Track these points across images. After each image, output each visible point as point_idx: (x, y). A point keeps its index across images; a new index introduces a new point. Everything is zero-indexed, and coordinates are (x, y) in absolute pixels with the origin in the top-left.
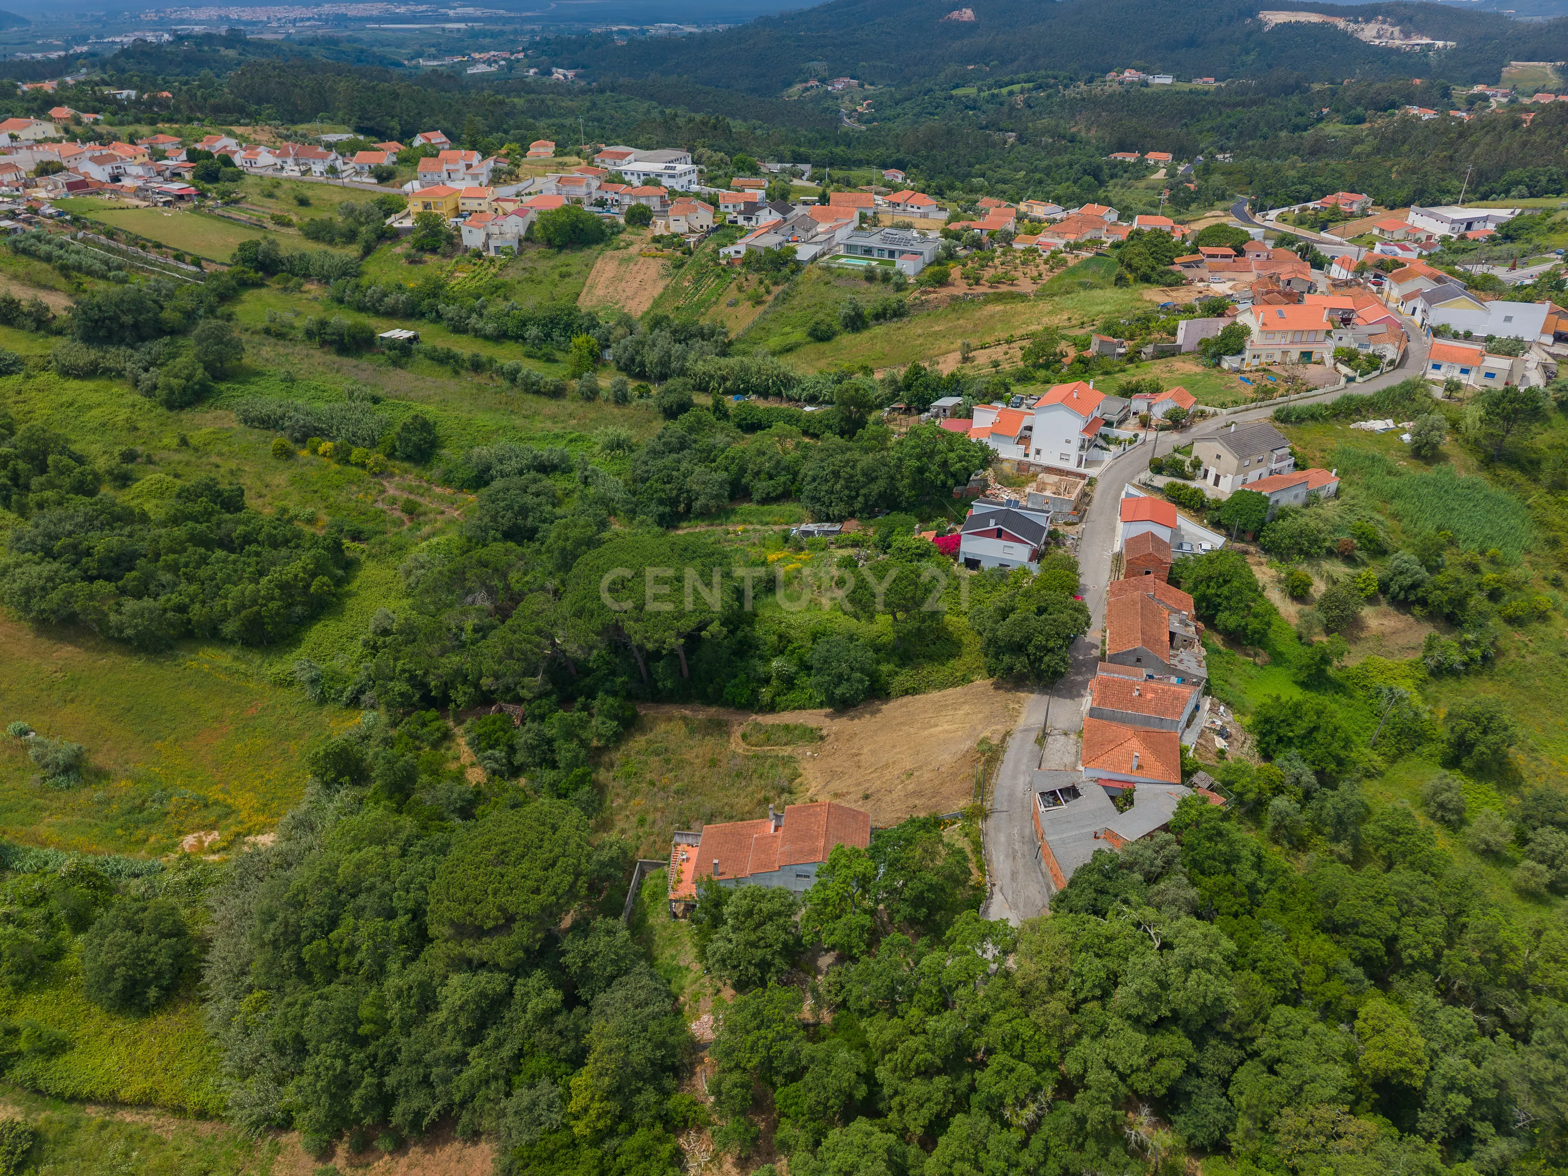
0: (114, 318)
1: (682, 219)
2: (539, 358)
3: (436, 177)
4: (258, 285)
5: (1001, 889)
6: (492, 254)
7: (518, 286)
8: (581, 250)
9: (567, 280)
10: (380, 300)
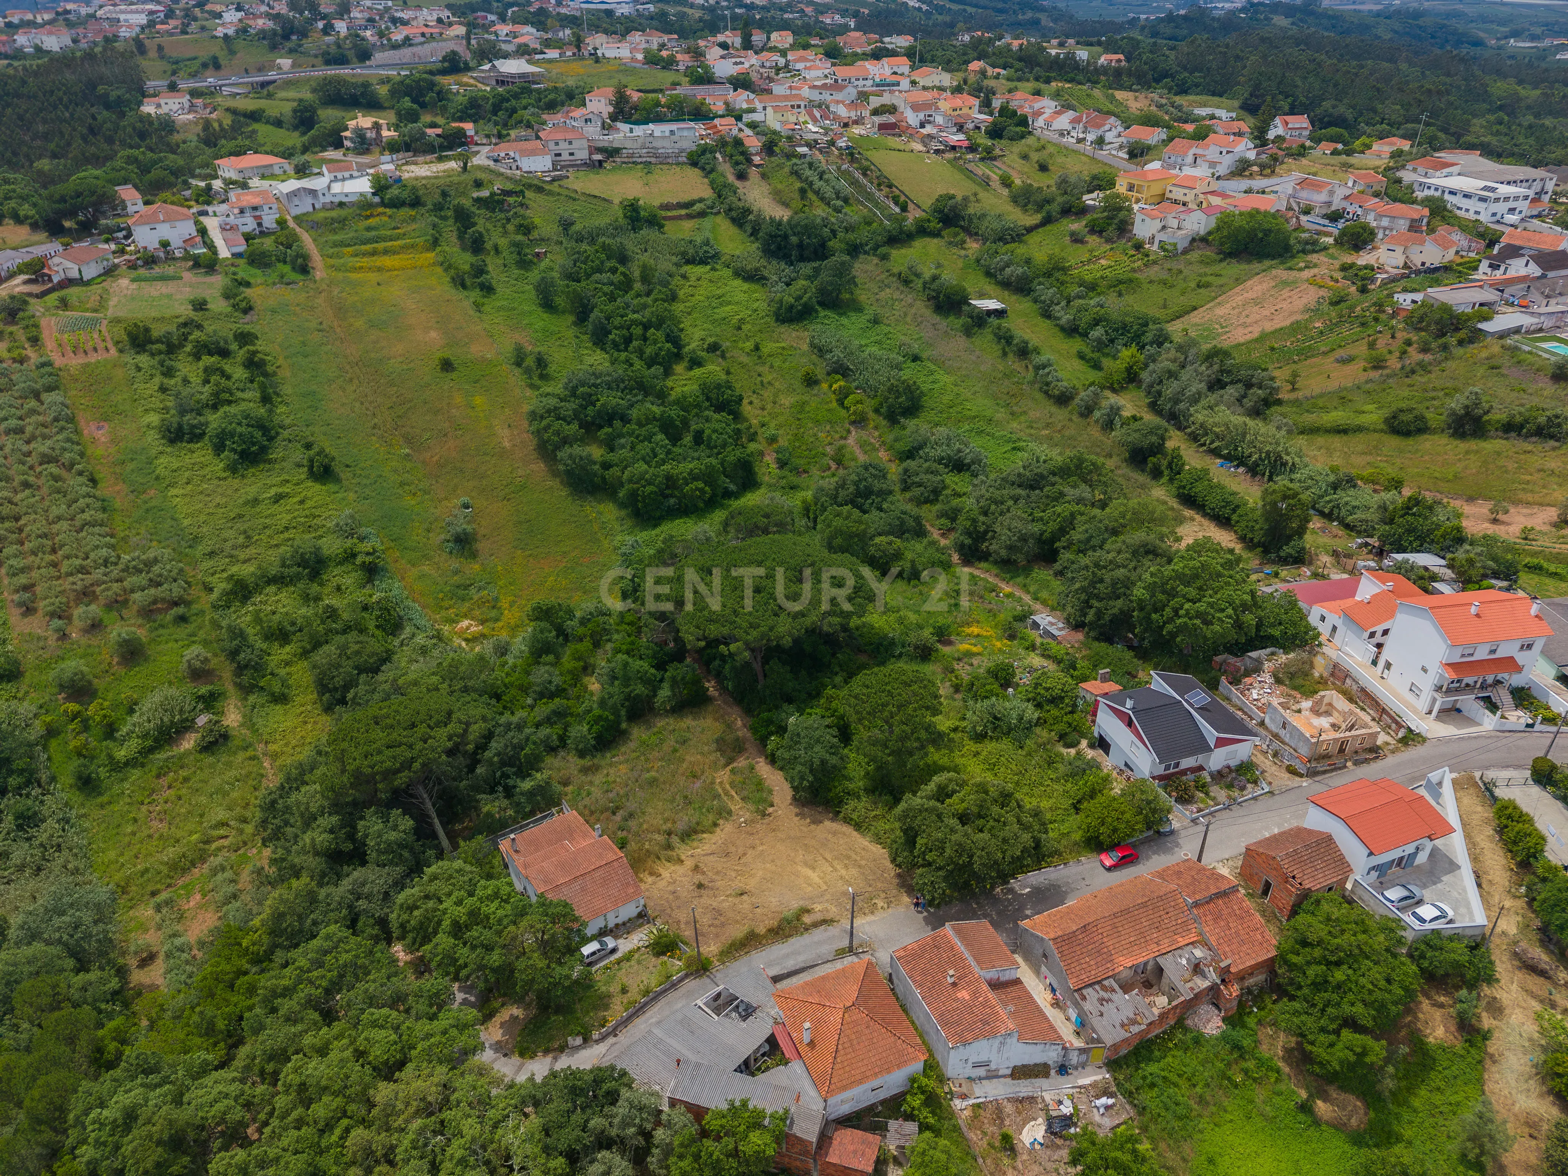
0: (786, 237)
1: (1400, 250)
2: (1088, 361)
3: (1179, 160)
4: (936, 234)
5: (613, 1045)
6: (1155, 247)
7: (1145, 286)
8: (1249, 262)
9: (1202, 290)
10: (1003, 269)
